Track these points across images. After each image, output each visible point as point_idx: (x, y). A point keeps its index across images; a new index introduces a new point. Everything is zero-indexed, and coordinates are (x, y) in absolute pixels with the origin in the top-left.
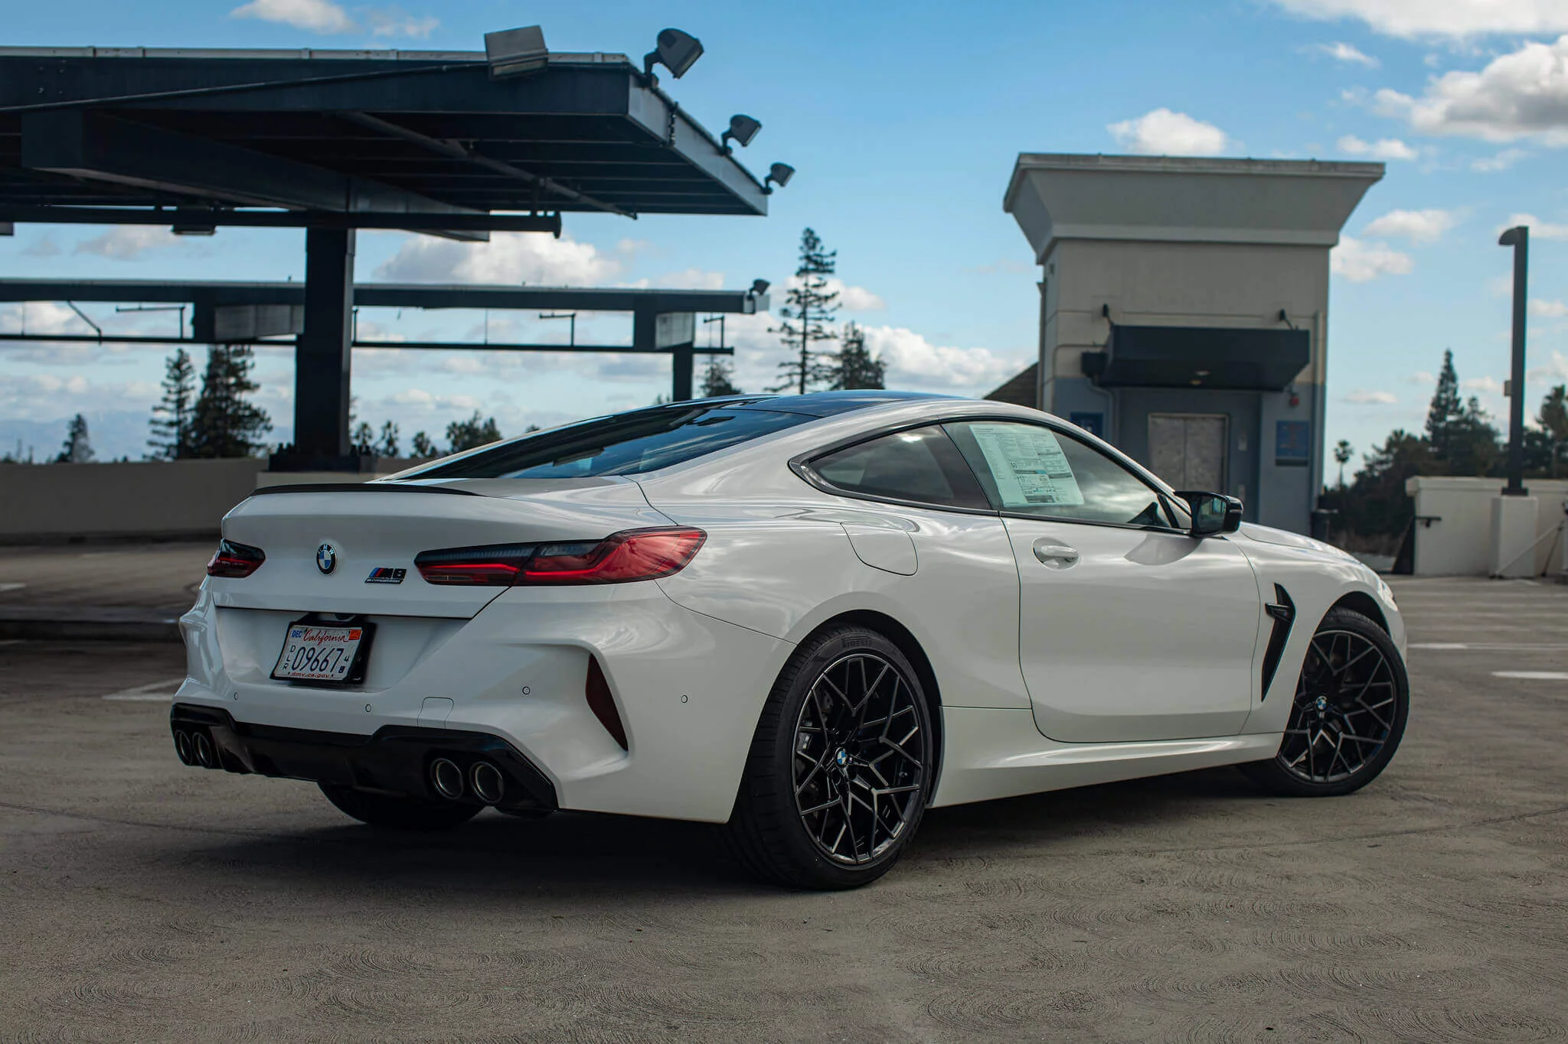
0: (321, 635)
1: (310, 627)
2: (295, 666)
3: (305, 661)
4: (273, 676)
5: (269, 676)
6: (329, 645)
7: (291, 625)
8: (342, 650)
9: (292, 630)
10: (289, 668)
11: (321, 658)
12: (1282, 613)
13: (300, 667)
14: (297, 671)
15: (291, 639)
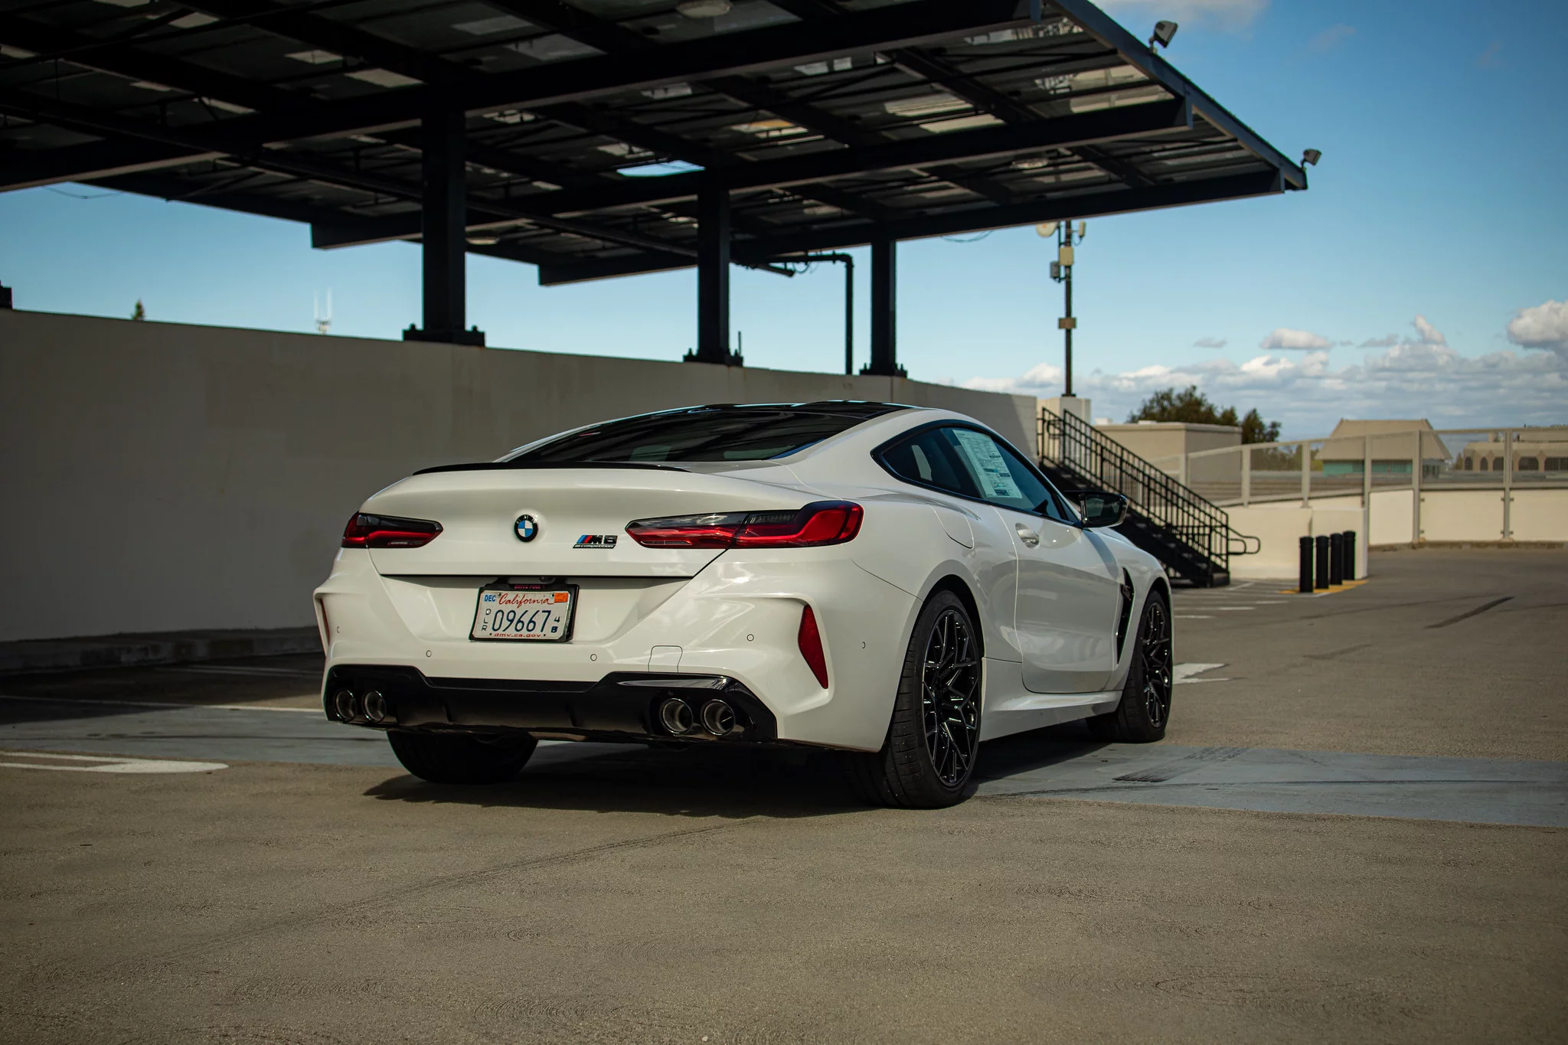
0: (519, 599)
1: (504, 593)
2: (496, 628)
3: (506, 623)
4: (472, 638)
5: (468, 636)
6: (532, 608)
7: (481, 591)
8: (549, 612)
9: (483, 595)
10: (489, 630)
11: (526, 619)
12: (1128, 589)
13: (503, 628)
14: (500, 632)
15: (484, 604)
